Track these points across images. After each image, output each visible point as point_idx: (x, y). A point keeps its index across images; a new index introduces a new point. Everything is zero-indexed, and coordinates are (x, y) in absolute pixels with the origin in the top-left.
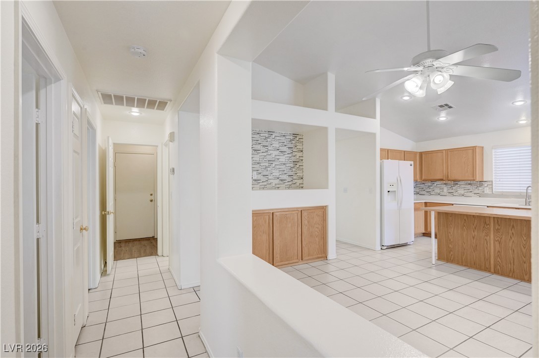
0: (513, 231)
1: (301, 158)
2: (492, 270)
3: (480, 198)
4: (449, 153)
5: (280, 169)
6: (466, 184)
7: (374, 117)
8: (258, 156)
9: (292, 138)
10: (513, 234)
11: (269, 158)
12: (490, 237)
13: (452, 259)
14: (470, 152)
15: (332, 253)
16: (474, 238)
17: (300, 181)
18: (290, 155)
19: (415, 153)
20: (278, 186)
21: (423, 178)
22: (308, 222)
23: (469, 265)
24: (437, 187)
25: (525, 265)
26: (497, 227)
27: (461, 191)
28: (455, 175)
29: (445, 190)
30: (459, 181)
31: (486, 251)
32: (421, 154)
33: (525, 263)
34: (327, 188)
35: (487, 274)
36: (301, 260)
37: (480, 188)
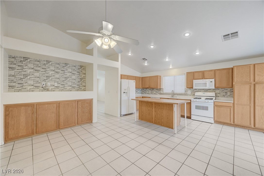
0: (159, 107)
1: (85, 77)
2: (154, 122)
3: (160, 95)
5: (72, 82)
6: (156, 90)
7: (118, 61)
8: (58, 75)
9: (79, 67)
11: (65, 76)
12: (153, 110)
14: (156, 77)
15: (95, 120)
16: (149, 110)
17: (84, 88)
18: (78, 76)
19: (140, 77)
20: (71, 90)
21: (143, 87)
22: (82, 106)
24: (148, 91)
26: (155, 106)
28: (152, 86)
29: (150, 92)
30: (154, 88)
31: (152, 115)
32: (142, 78)
34: (93, 91)
35: (151, 124)
36: (77, 124)
37: (160, 91)
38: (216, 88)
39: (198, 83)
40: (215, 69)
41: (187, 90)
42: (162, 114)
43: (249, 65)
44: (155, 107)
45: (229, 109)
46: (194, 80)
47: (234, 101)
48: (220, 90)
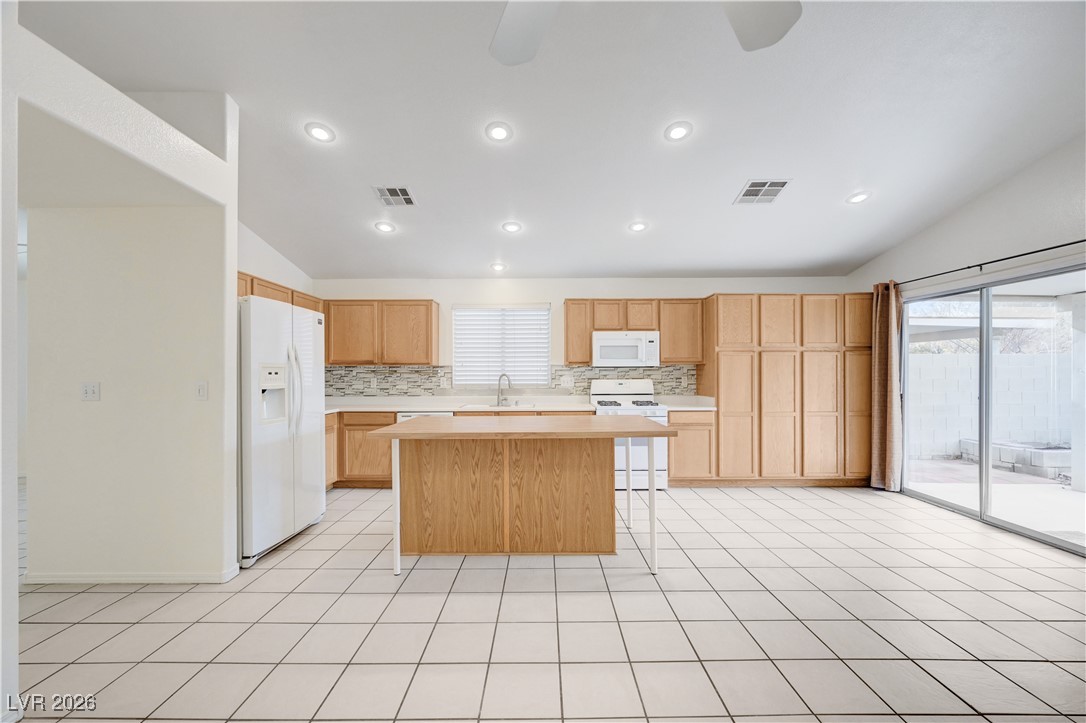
0: (541, 461)
2: (507, 548)
3: (433, 397)
4: (385, 308)
6: (411, 372)
10: (540, 465)
12: (503, 480)
13: (429, 544)
16: (473, 486)
21: (332, 358)
23: (464, 549)
24: (360, 378)
25: (558, 523)
26: (515, 456)
27: (403, 386)
28: (395, 353)
29: (374, 383)
30: (400, 365)
31: (496, 510)
32: (328, 303)
33: (557, 518)
37: (434, 379)
38: (665, 363)
39: (608, 345)
40: (659, 298)
41: (560, 373)
42: (556, 495)
43: (749, 297)
44: (515, 464)
45: (707, 433)
46: (595, 333)
47: (718, 405)
48: (663, 370)
